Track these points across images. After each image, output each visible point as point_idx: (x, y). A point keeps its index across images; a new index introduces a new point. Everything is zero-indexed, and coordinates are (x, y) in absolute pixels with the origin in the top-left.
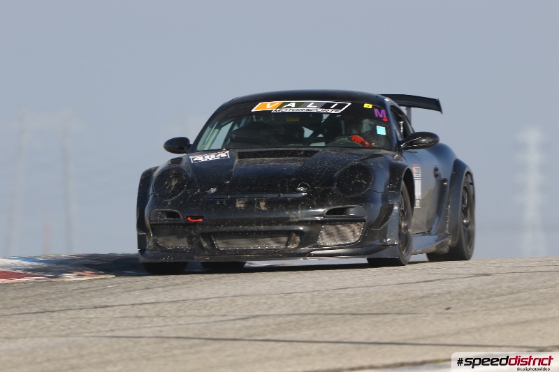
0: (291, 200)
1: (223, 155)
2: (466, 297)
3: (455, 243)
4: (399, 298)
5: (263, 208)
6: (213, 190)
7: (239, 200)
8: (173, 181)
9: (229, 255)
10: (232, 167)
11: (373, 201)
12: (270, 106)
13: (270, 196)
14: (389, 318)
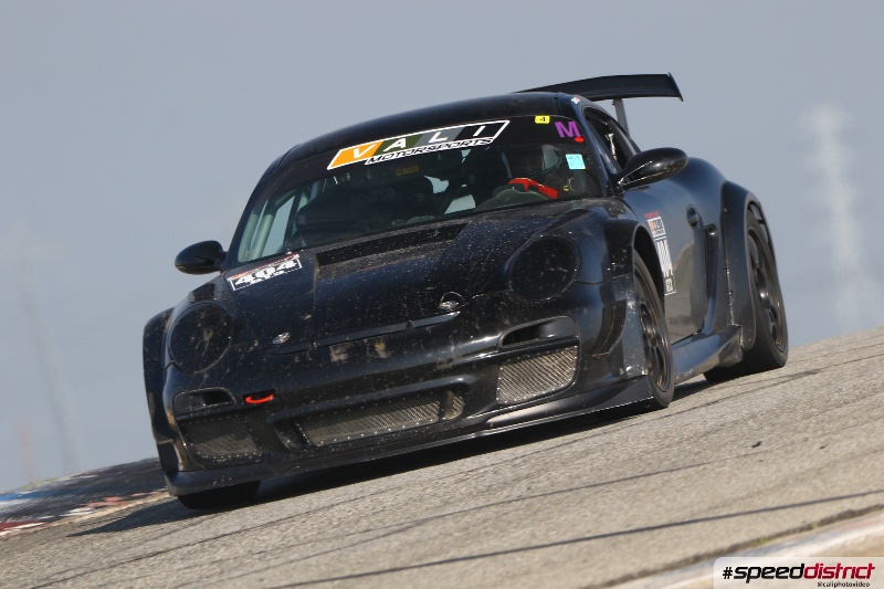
0: (432, 330)
1: (289, 264)
2: (784, 417)
3: (752, 341)
4: (667, 442)
5: (383, 355)
6: (282, 338)
7: (335, 348)
8: (205, 333)
9: (335, 453)
10: (310, 285)
11: (586, 302)
12: (360, 153)
13: (392, 328)
14: (655, 481)
